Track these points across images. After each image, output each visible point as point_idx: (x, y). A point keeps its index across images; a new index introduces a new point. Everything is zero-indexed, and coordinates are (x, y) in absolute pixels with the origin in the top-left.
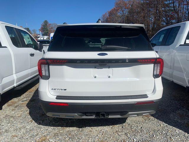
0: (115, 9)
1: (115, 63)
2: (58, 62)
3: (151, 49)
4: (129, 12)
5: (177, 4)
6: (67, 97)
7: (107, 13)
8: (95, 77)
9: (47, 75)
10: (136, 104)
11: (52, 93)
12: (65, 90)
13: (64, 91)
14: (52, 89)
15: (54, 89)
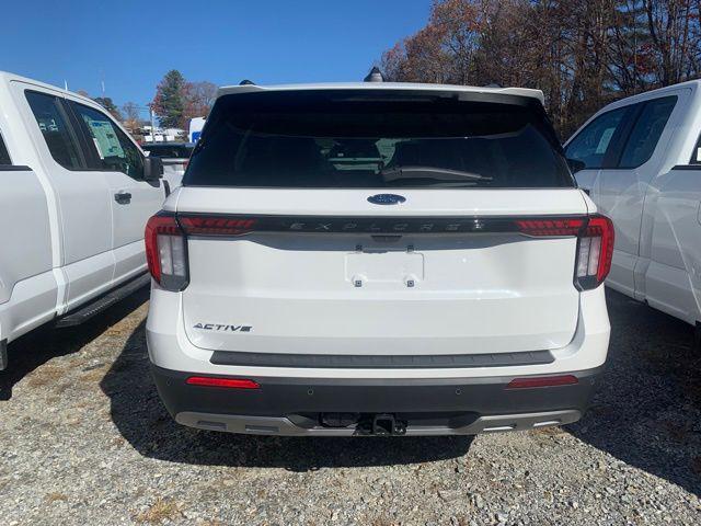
0: (429, 30)
1: (433, 230)
2: (222, 228)
3: (565, 182)
4: (484, 42)
5: (661, 14)
6: (254, 357)
7: (403, 46)
8: (358, 284)
9: (180, 273)
10: (509, 385)
11: (199, 339)
12: (246, 329)
13: (243, 333)
14: (197, 326)
15: (205, 327)
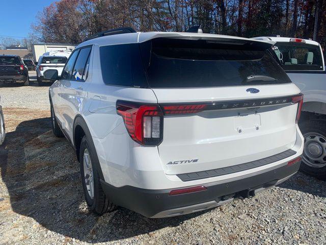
8: (240, 131)
12: (196, 161)
13: (195, 163)
14: (169, 164)
15: (174, 163)
